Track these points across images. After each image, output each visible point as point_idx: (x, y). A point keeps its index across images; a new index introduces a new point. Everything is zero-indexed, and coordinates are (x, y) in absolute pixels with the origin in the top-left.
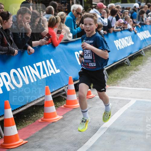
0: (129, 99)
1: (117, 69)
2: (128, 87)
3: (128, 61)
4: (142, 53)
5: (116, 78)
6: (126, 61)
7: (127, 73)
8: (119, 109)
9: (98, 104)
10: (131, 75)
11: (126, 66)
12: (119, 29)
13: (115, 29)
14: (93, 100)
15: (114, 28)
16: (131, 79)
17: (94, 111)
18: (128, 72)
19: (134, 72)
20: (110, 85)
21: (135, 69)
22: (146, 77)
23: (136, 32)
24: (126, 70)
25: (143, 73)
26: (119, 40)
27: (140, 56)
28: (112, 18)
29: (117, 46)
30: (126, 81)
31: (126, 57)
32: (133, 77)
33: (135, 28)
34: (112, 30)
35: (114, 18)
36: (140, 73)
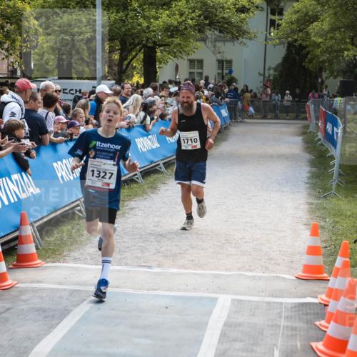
2: (86, 264)
3: (82, 207)
5: (59, 246)
6: (79, 208)
10: (90, 240)
11: (79, 220)
12: (61, 138)
16: (92, 247)
22: (124, 242)
24: (79, 229)
26: (64, 161)
28: (47, 114)
29: (59, 175)
30: (82, 251)
31: (79, 200)
34: (49, 139)
35: (51, 114)
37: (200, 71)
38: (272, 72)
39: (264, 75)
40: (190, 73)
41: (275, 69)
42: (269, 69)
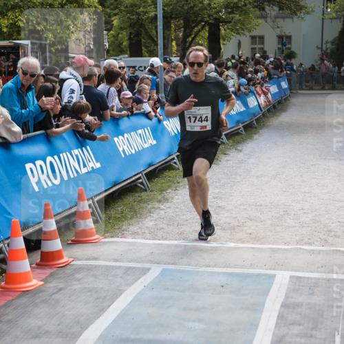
0: (147, 265)
1: (122, 199)
3: (144, 180)
4: (175, 163)
5: (119, 220)
6: (141, 180)
7: (143, 208)
8: (124, 291)
9: (79, 280)
10: (150, 213)
11: (141, 192)
12: (124, 112)
13: (115, 112)
14: (68, 270)
15: (113, 110)
16: (151, 220)
17: (70, 297)
18: (146, 205)
19: (157, 205)
20: (106, 235)
21: (159, 197)
23: (161, 117)
24: (139, 202)
25: (177, 208)
26: (126, 135)
27: (169, 170)
28: (109, 89)
29: (121, 149)
30: (141, 224)
31: (141, 173)
32: (155, 215)
33: (159, 110)
34: (109, 114)
35: (113, 89)
36: (170, 208)
37: (262, 46)
38: (329, 45)
39: (322, 49)
40: (252, 49)
41: (332, 43)
42: (327, 42)
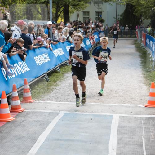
34: (32, 47)
37: (88, 16)
38: (119, 17)
39: (116, 18)
40: (84, 17)
41: (121, 16)
